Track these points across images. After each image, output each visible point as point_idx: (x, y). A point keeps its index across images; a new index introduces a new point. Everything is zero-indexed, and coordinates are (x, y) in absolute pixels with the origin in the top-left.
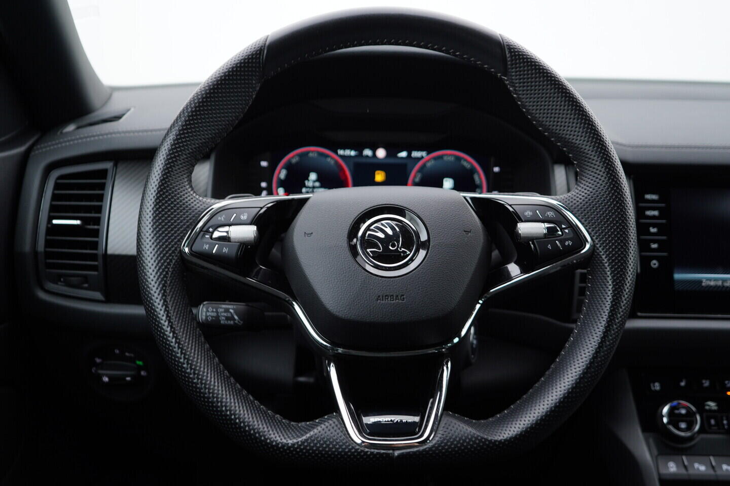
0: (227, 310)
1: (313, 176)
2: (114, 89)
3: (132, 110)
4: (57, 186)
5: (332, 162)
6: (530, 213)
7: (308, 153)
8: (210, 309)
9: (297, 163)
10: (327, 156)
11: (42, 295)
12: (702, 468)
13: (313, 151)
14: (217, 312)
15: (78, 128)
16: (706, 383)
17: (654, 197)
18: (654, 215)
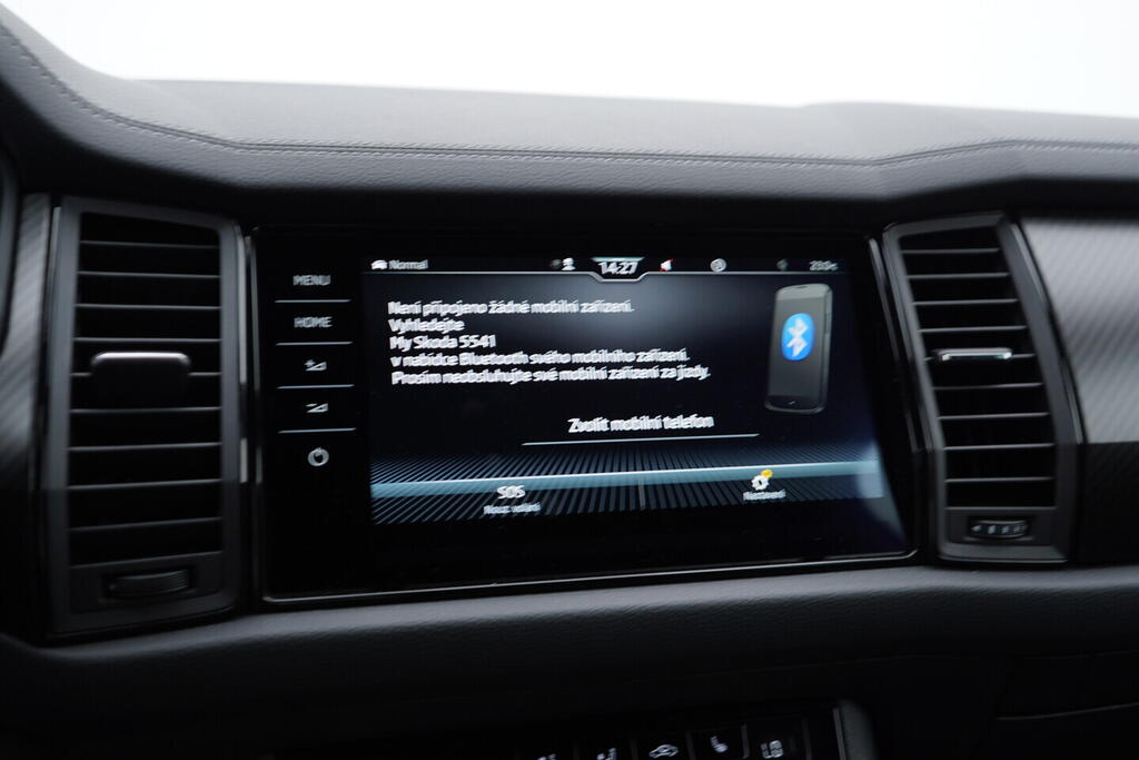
17: (319, 280)
18: (318, 329)
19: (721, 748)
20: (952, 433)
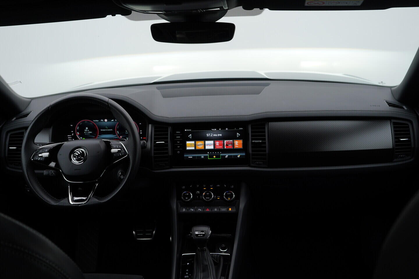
0: (51, 172)
1: (87, 128)
2: (32, 99)
3: (32, 111)
4: (10, 137)
5: (92, 124)
6: (115, 146)
7: (84, 121)
8: (47, 172)
9: (82, 124)
10: (90, 122)
11: (8, 168)
12: (193, 210)
13: (86, 121)
14: (49, 172)
15: (17, 119)
16: (198, 186)
17: (179, 132)
18: (179, 138)
19: (225, 186)
20: (252, 151)
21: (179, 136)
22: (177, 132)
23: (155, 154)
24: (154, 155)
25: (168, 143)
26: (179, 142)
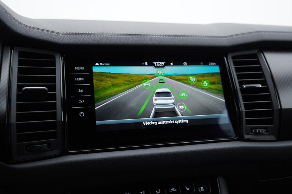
17: (81, 68)
18: (81, 81)
19: (188, 189)
20: (246, 106)
21: (81, 76)
22: (77, 68)
23: (19, 117)
24: (17, 121)
25: (55, 90)
26: (83, 91)
